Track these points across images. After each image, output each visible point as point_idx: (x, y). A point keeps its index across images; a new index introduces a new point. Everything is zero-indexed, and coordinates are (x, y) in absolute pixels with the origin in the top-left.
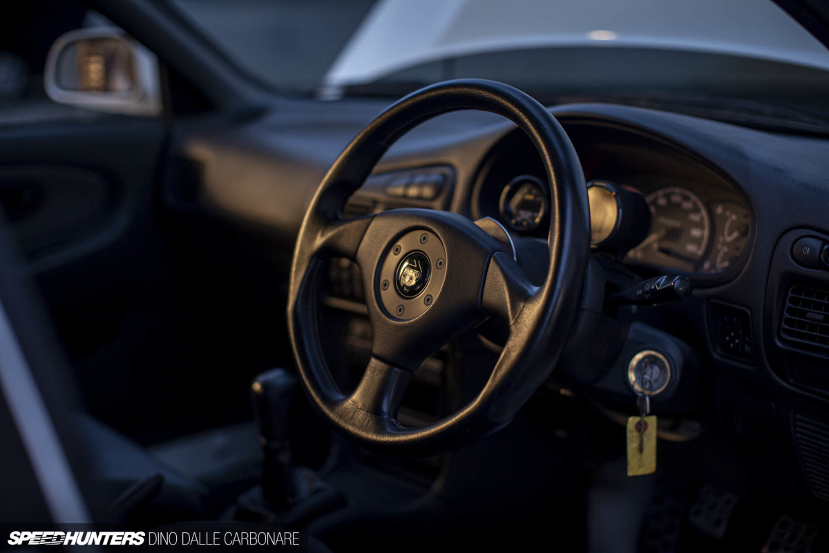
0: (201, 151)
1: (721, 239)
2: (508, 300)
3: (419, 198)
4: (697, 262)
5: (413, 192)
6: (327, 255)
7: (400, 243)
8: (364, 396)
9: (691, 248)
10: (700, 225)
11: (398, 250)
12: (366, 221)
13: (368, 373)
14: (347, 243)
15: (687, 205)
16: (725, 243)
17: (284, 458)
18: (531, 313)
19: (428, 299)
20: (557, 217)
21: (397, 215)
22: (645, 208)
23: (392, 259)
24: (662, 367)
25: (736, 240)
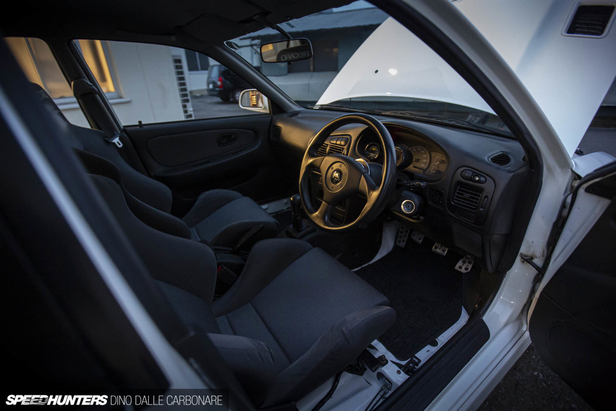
0: (280, 125)
1: (433, 164)
2: (367, 190)
3: (340, 145)
4: (425, 170)
5: (338, 143)
6: (311, 167)
7: (334, 166)
8: (320, 213)
9: (423, 165)
10: (426, 158)
11: (332, 168)
12: (323, 157)
13: (322, 206)
14: (317, 164)
15: (422, 152)
16: (434, 165)
17: (299, 218)
18: (375, 194)
19: (341, 185)
20: (386, 160)
21: (333, 156)
22: (411, 154)
23: (331, 171)
24: (412, 205)
25: (438, 164)
